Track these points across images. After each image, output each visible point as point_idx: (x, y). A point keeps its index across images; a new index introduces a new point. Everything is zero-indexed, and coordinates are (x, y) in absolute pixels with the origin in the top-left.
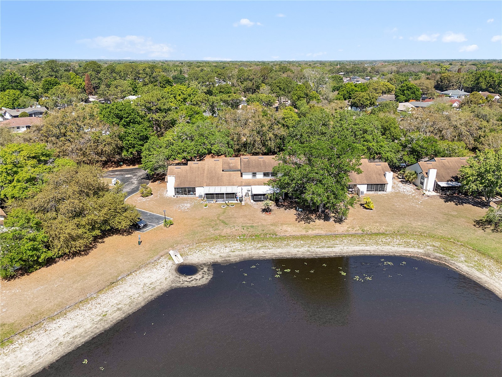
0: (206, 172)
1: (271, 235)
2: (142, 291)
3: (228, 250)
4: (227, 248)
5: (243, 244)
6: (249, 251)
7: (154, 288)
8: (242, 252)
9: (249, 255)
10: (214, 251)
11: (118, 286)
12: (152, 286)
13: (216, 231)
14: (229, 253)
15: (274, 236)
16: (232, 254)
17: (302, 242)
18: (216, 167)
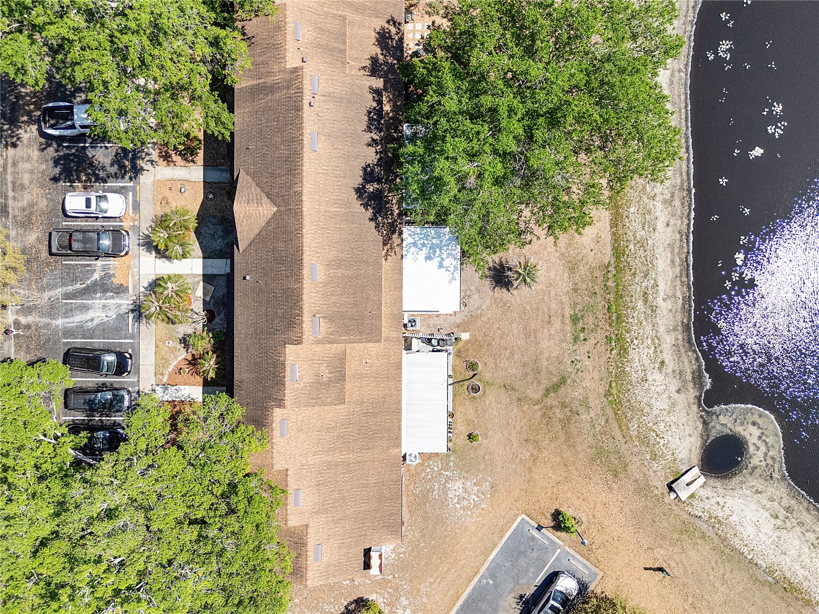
0: (339, 457)
1: (610, 275)
2: (798, 529)
3: (656, 377)
4: (650, 378)
5: (636, 342)
6: (662, 329)
7: (788, 509)
8: (664, 346)
9: (675, 329)
10: (660, 404)
11: (788, 575)
12: (782, 513)
13: (592, 404)
14: (667, 374)
15: (610, 269)
16: (670, 366)
17: (632, 210)
18: (318, 424)
